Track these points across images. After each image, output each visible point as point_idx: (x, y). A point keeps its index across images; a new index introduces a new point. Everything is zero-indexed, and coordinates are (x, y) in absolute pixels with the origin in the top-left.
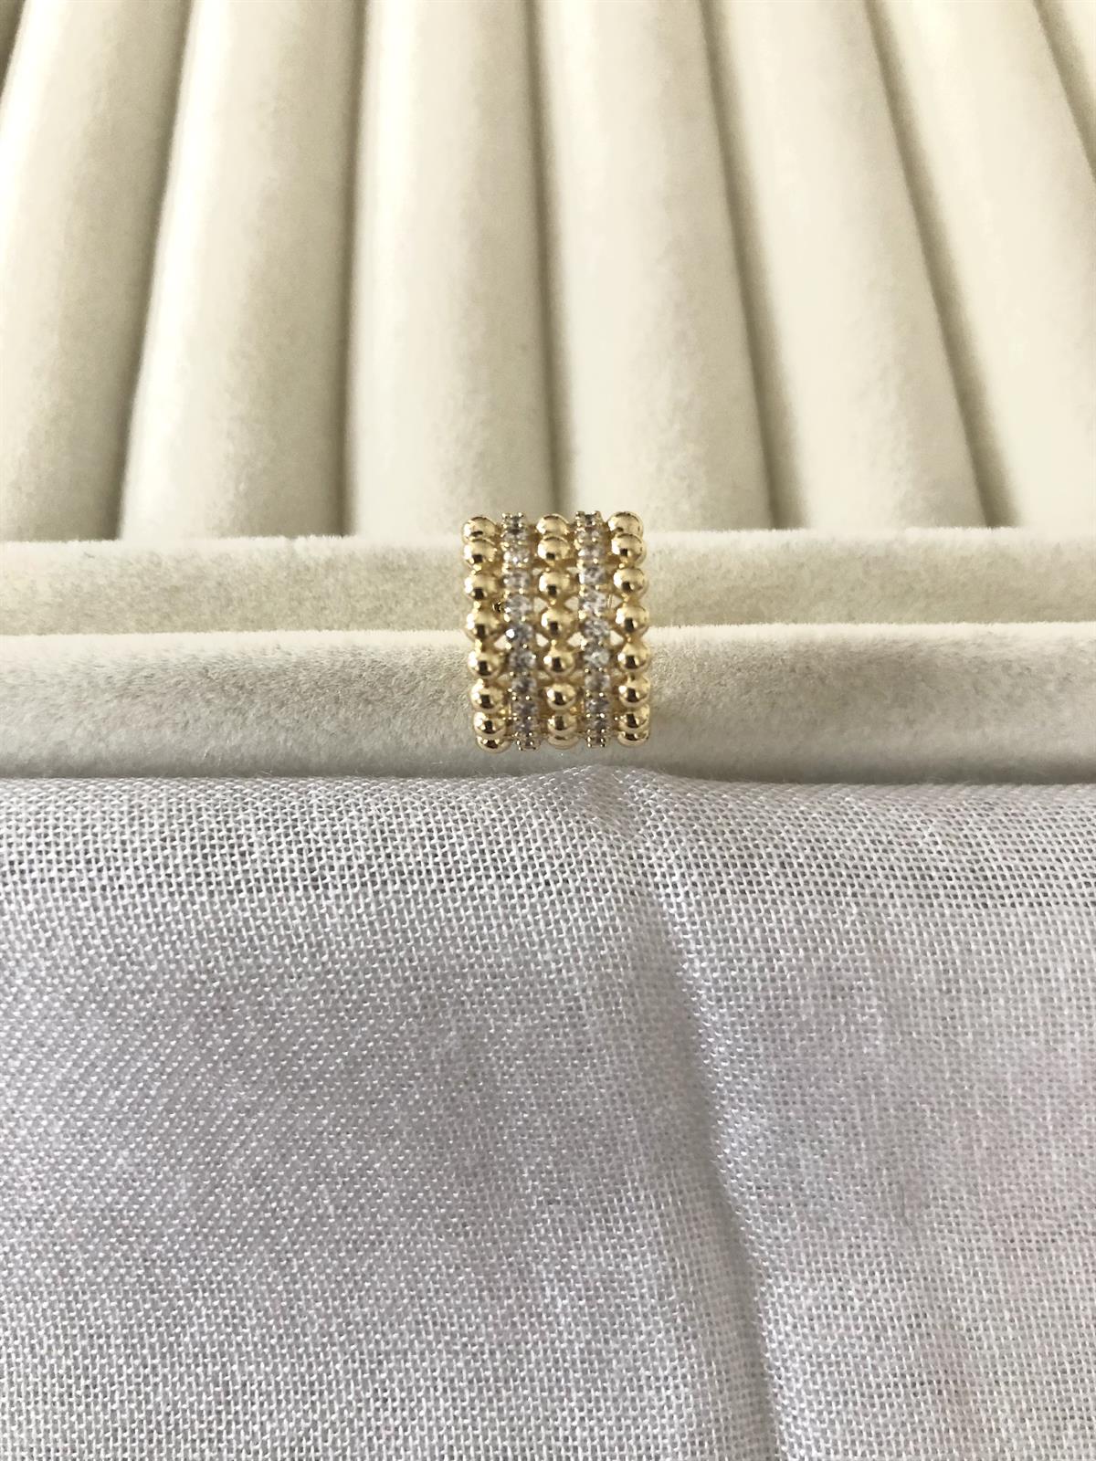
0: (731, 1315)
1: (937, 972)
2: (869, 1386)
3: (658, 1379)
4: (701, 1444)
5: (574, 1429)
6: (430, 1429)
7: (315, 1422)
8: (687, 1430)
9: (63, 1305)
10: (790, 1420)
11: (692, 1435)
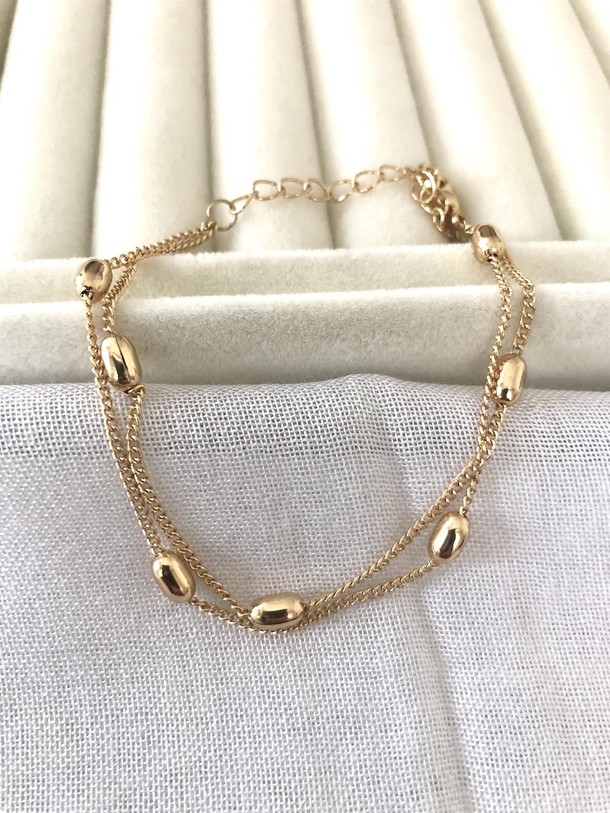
0: (436, 690)
1: (537, 485)
2: (515, 728)
3: (396, 725)
4: (422, 762)
5: (349, 756)
6: (266, 759)
7: (200, 757)
8: (413, 754)
9: (56, 694)
10: (471, 749)
11: (416, 757)
